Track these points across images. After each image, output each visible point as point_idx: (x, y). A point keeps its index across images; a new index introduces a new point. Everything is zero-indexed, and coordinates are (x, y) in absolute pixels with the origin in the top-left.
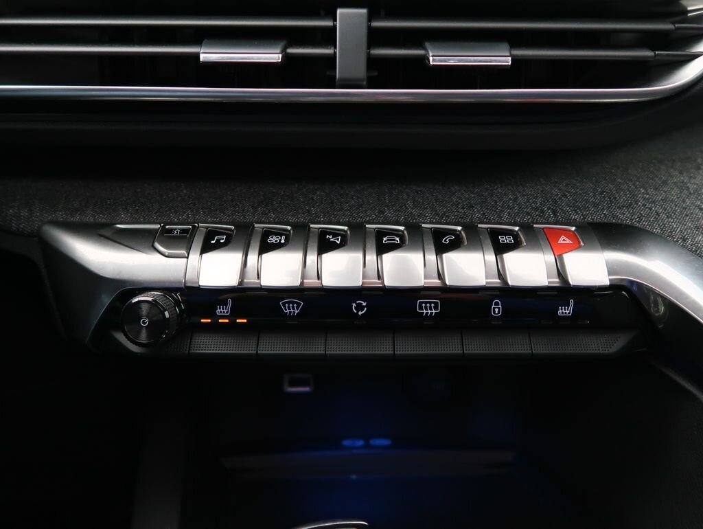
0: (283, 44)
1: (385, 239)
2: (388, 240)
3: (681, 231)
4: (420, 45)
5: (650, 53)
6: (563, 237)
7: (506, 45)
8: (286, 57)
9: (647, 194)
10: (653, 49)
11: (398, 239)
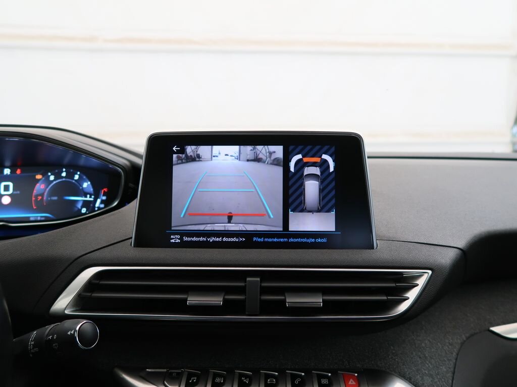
0: (223, 294)
1: (269, 380)
2: (270, 381)
3: (409, 374)
4: (283, 294)
5: (385, 298)
6: (351, 380)
7: (321, 295)
8: (225, 301)
9: (394, 350)
10: (387, 296)
11: (274, 380)
